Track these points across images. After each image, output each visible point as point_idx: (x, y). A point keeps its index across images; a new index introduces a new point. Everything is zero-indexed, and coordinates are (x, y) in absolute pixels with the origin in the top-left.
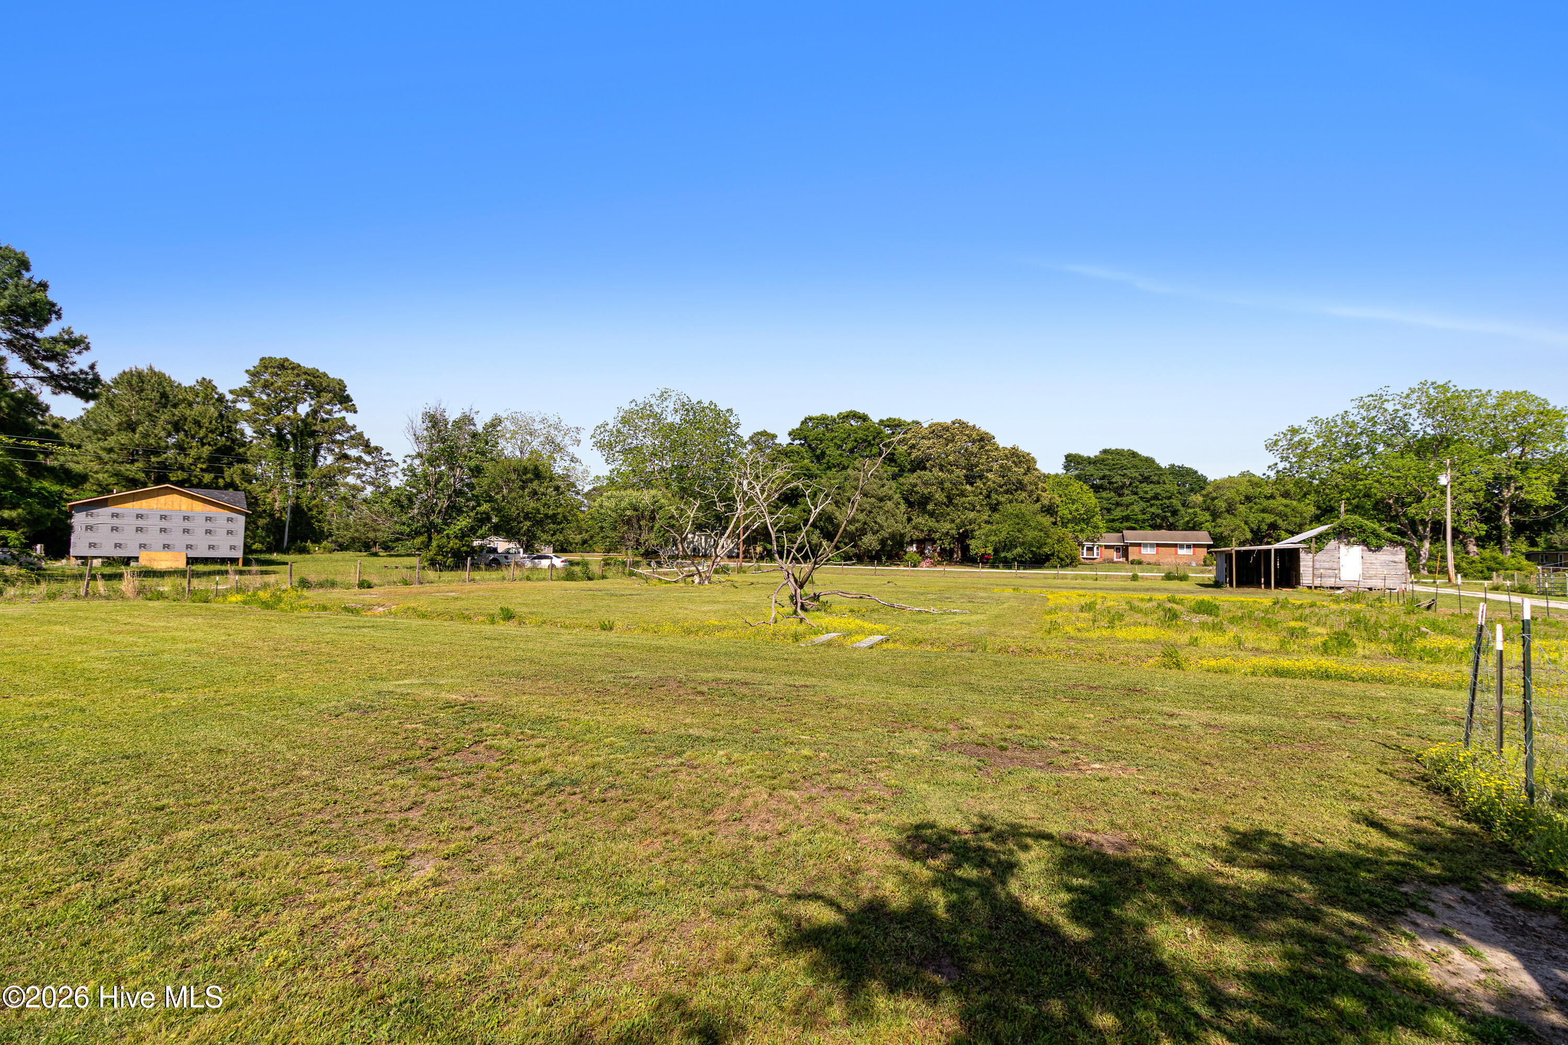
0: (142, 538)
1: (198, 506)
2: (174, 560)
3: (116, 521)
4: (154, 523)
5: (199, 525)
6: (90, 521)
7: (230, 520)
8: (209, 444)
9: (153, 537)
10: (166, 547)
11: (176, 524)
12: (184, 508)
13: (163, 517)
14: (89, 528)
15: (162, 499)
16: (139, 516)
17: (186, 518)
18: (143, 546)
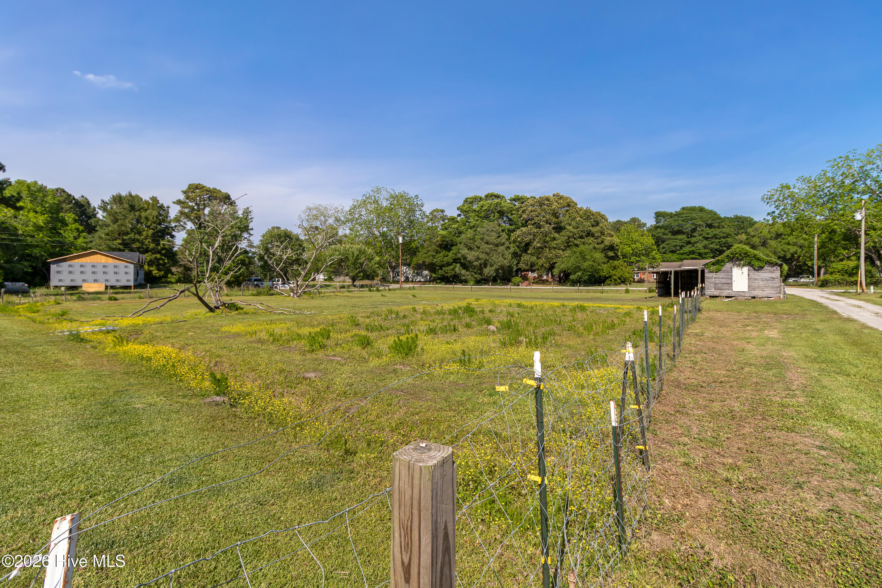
0: (83, 277)
1: (110, 260)
2: (99, 287)
3: (71, 269)
4: (89, 269)
5: (111, 270)
6: (59, 269)
7: (126, 267)
8: (153, 229)
9: (89, 276)
10: (95, 281)
11: (99, 269)
12: (103, 261)
13: (93, 266)
14: (58, 272)
15: (92, 257)
16: (82, 266)
17: (104, 266)
18: (84, 281)
